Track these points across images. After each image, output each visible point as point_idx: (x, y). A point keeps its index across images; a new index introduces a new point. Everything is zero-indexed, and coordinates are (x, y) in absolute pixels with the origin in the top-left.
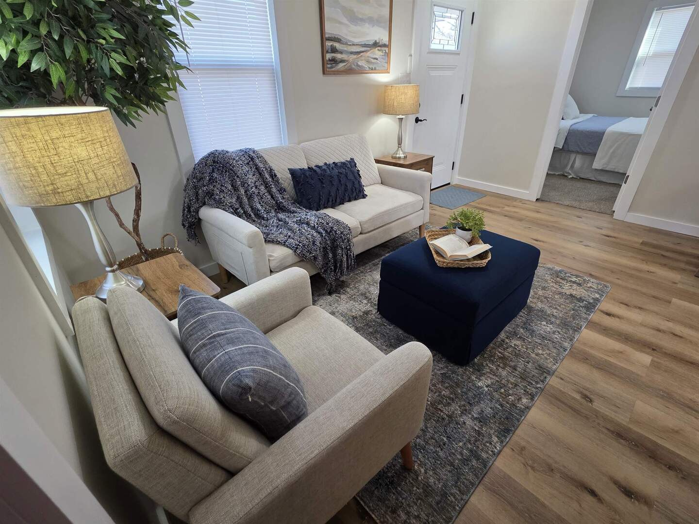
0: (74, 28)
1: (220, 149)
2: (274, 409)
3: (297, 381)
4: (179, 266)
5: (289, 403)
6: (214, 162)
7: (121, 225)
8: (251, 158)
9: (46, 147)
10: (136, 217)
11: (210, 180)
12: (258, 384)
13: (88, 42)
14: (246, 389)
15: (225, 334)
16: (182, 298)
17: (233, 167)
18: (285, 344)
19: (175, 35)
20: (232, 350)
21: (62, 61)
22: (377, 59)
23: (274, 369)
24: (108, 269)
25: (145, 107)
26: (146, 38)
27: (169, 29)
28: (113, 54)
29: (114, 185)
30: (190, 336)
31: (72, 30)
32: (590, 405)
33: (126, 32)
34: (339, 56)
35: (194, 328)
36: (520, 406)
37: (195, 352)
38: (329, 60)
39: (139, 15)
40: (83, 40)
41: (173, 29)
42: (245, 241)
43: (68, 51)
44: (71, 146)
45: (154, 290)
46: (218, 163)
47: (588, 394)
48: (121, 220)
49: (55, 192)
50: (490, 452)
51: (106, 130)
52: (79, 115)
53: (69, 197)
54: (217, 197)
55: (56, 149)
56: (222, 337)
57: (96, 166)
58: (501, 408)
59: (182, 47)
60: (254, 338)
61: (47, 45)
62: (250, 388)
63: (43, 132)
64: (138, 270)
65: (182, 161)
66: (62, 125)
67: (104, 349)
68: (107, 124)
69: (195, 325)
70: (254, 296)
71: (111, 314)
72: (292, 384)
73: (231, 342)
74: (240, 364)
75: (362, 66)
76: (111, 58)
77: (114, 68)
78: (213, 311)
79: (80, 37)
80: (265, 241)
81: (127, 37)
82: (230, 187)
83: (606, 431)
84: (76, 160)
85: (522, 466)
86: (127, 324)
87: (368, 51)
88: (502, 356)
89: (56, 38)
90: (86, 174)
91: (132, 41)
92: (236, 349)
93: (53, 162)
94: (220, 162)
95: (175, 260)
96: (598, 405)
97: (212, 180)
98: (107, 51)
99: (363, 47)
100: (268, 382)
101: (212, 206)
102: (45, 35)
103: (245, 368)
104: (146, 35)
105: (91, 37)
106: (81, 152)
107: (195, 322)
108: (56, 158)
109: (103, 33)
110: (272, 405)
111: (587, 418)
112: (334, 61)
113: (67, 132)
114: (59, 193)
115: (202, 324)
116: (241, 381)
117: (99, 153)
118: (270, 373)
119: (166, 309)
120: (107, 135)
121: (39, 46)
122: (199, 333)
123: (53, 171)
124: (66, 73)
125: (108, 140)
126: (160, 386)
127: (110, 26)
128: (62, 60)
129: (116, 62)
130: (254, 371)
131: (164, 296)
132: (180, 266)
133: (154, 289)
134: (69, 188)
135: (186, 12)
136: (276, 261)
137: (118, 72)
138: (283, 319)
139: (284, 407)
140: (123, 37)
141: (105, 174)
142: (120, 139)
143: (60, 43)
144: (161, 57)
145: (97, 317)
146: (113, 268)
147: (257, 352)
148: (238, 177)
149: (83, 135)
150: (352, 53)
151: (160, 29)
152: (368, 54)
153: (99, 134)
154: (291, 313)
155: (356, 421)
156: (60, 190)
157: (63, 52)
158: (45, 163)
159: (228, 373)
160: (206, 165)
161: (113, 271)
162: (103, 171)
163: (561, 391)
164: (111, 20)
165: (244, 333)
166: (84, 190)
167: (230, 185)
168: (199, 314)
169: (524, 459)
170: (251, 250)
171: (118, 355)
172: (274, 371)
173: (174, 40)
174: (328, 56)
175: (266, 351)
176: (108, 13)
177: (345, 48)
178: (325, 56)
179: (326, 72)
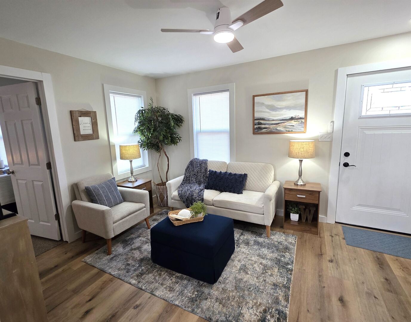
22: (294, 126)
32: (132, 307)
34: (263, 126)
38: (257, 128)
47: (140, 308)
75: (280, 130)
85: (105, 280)
87: (286, 122)
96: (131, 312)
99: (280, 121)
111: (124, 305)
112: (260, 128)
150: (272, 124)
152: (285, 124)
161: (132, 176)
169: (108, 281)
174: (256, 126)
177: (268, 122)
178: (254, 127)
179: (254, 133)
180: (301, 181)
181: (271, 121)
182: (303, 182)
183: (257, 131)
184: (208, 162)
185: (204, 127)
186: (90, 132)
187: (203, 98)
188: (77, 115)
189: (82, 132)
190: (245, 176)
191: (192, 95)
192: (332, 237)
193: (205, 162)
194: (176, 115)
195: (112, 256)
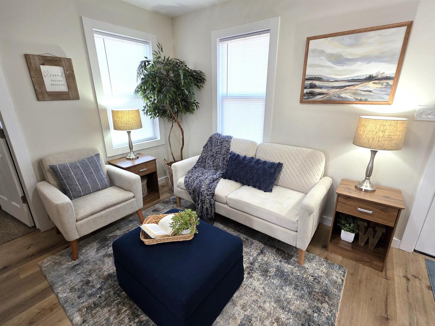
22: (371, 91)
34: (318, 90)
38: (307, 93)
75: (345, 97)
85: (44, 307)
87: (358, 85)
99: (349, 82)
112: (312, 94)
150: (334, 87)
152: (357, 87)
169: (47, 309)
174: (306, 91)
177: (326, 84)
178: (302, 91)
179: (302, 102)
180: (368, 185)
181: (333, 82)
182: (372, 186)
183: (308, 99)
184: (232, 140)
185: (234, 90)
186: (64, 88)
187: (233, 44)
188: (37, 61)
189: (49, 88)
190: (279, 166)
191: (218, 40)
192: (408, 279)
193: (228, 139)
194: (195, 71)
195: (76, 262)
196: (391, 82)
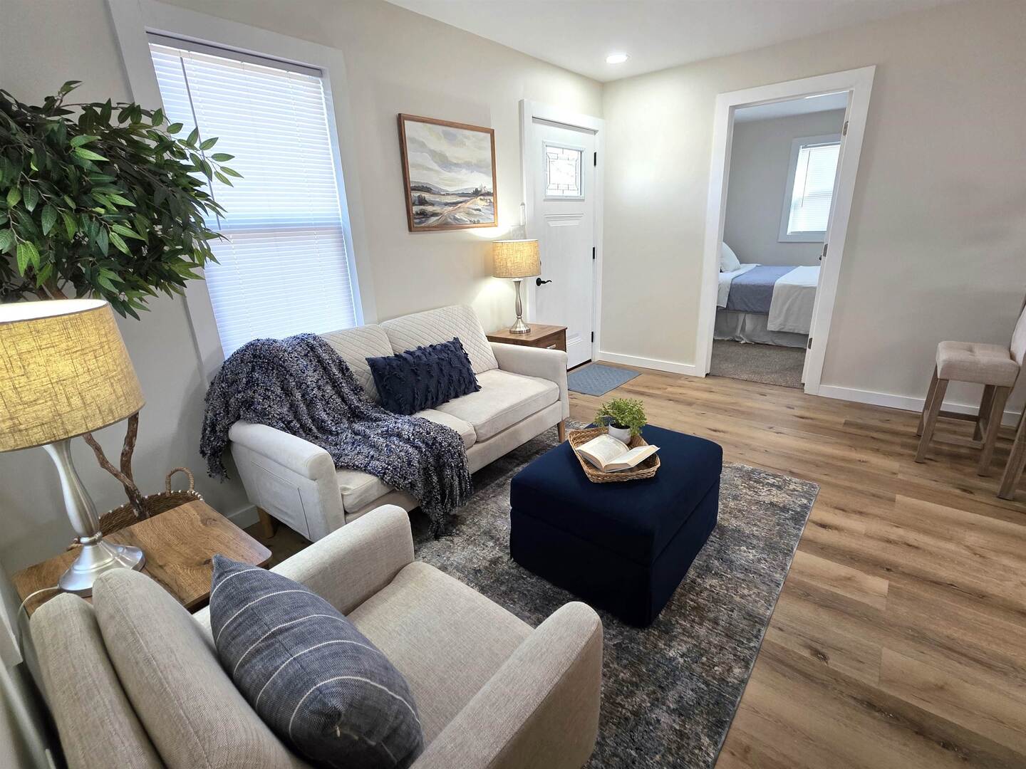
0: (58, 195)
1: (263, 337)
2: (373, 743)
3: (405, 691)
4: (202, 521)
5: (395, 730)
6: (255, 356)
7: (104, 463)
8: (311, 348)
9: (9, 366)
10: (127, 448)
11: (248, 383)
12: (351, 705)
13: (78, 211)
14: (332, 717)
15: (292, 628)
16: (219, 577)
17: (284, 362)
18: (378, 629)
19: (204, 195)
20: (305, 654)
21: (36, 239)
22: (480, 210)
23: (371, 675)
24: (84, 540)
25: (153, 288)
26: (166, 204)
27: (197, 188)
28: (116, 227)
29: (111, 411)
30: (233, 639)
31: (56, 198)
32: (825, 664)
33: (136, 196)
34: (429, 209)
35: (240, 624)
36: (732, 680)
37: (242, 665)
38: (417, 214)
39: (155, 173)
40: (71, 209)
41: (202, 189)
42: (305, 471)
43: (47, 226)
44: (48, 361)
45: (161, 567)
46: (260, 358)
47: (819, 647)
48: (104, 456)
49: (15, 430)
50: (701, 764)
51: (104, 333)
52: (66, 317)
53: (37, 435)
54: (259, 407)
55: (24, 366)
56: (286, 634)
57: (85, 386)
58: (706, 688)
59: (214, 209)
60: (337, 628)
61: (16, 220)
62: (339, 714)
63: (7, 344)
64: (132, 535)
65: (204, 358)
66: (38, 332)
67: (94, 681)
68: (106, 324)
69: (240, 620)
70: (327, 557)
71: (103, 618)
72: (398, 697)
73: (302, 640)
74: (320, 674)
75: (460, 219)
76: (113, 231)
77: (116, 244)
78: (268, 593)
79: (66, 206)
80: (336, 467)
81: (136, 203)
82: (279, 391)
83: (852, 702)
84: (55, 381)
86: (133, 633)
87: (468, 201)
88: (696, 605)
89: (31, 209)
90: (68, 399)
91: (144, 208)
92: (310, 652)
93: (17, 386)
94: (264, 356)
95: (194, 512)
96: (835, 663)
97: (251, 383)
98: (106, 222)
99: (460, 196)
100: (364, 698)
101: (250, 421)
102: (14, 207)
103: (328, 681)
104: (166, 199)
105: (83, 205)
106: (64, 367)
107: (240, 615)
108: (23, 380)
109: (103, 200)
110: (369, 738)
111: (824, 686)
112: (423, 214)
113: (45, 342)
114: (20, 431)
115: (253, 617)
116: (325, 704)
117: (92, 367)
118: (366, 683)
119: (184, 596)
120: (104, 339)
121: (5, 221)
122: (249, 632)
123: (15, 399)
124: (41, 253)
125: (106, 347)
126: (196, 733)
127: (115, 191)
128: (36, 237)
129: (119, 236)
130: (343, 684)
131: (180, 574)
132: (204, 522)
133: (160, 564)
134: (38, 422)
135: (223, 168)
136: (353, 497)
137: (121, 249)
138: (371, 588)
139: (387, 739)
140: (131, 204)
141: (99, 396)
142: (123, 344)
143: (36, 217)
144: (186, 226)
145: (77, 628)
146: (93, 538)
147: (344, 652)
148: (291, 375)
149: (70, 343)
150: (446, 204)
151: (185, 189)
152: (468, 205)
153: (94, 339)
154: (383, 577)
155: (501, 745)
156: (22, 427)
157: (39, 226)
158: (5, 389)
159: (300, 693)
160: (242, 362)
161: (93, 543)
162: (94, 392)
163: (783, 648)
164: (115, 183)
165: (321, 622)
166: (63, 423)
167: (279, 388)
168: (247, 600)
170: (314, 484)
171: (118, 688)
172: (371, 680)
173: (203, 202)
174: (415, 209)
175: (356, 649)
176: (110, 175)
177: (438, 199)
179: (411, 229)
180: (522, 325)
181: (444, 195)
183: (420, 223)
196: (491, 198)
